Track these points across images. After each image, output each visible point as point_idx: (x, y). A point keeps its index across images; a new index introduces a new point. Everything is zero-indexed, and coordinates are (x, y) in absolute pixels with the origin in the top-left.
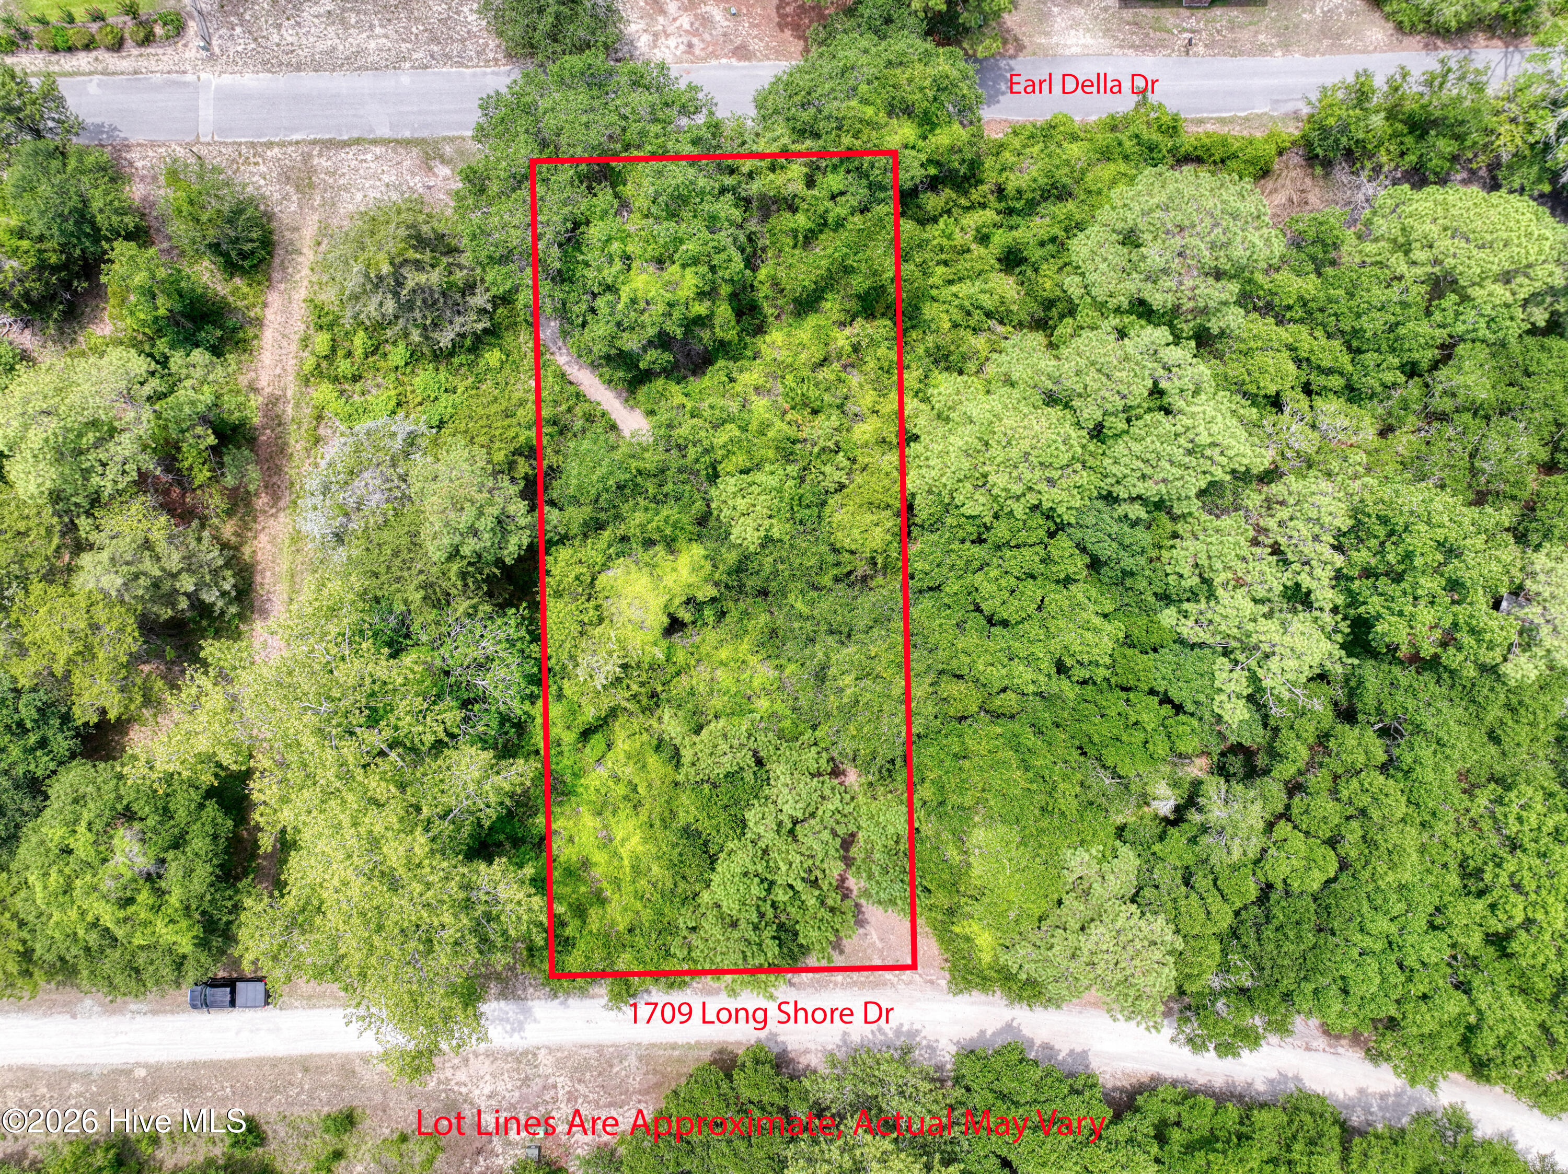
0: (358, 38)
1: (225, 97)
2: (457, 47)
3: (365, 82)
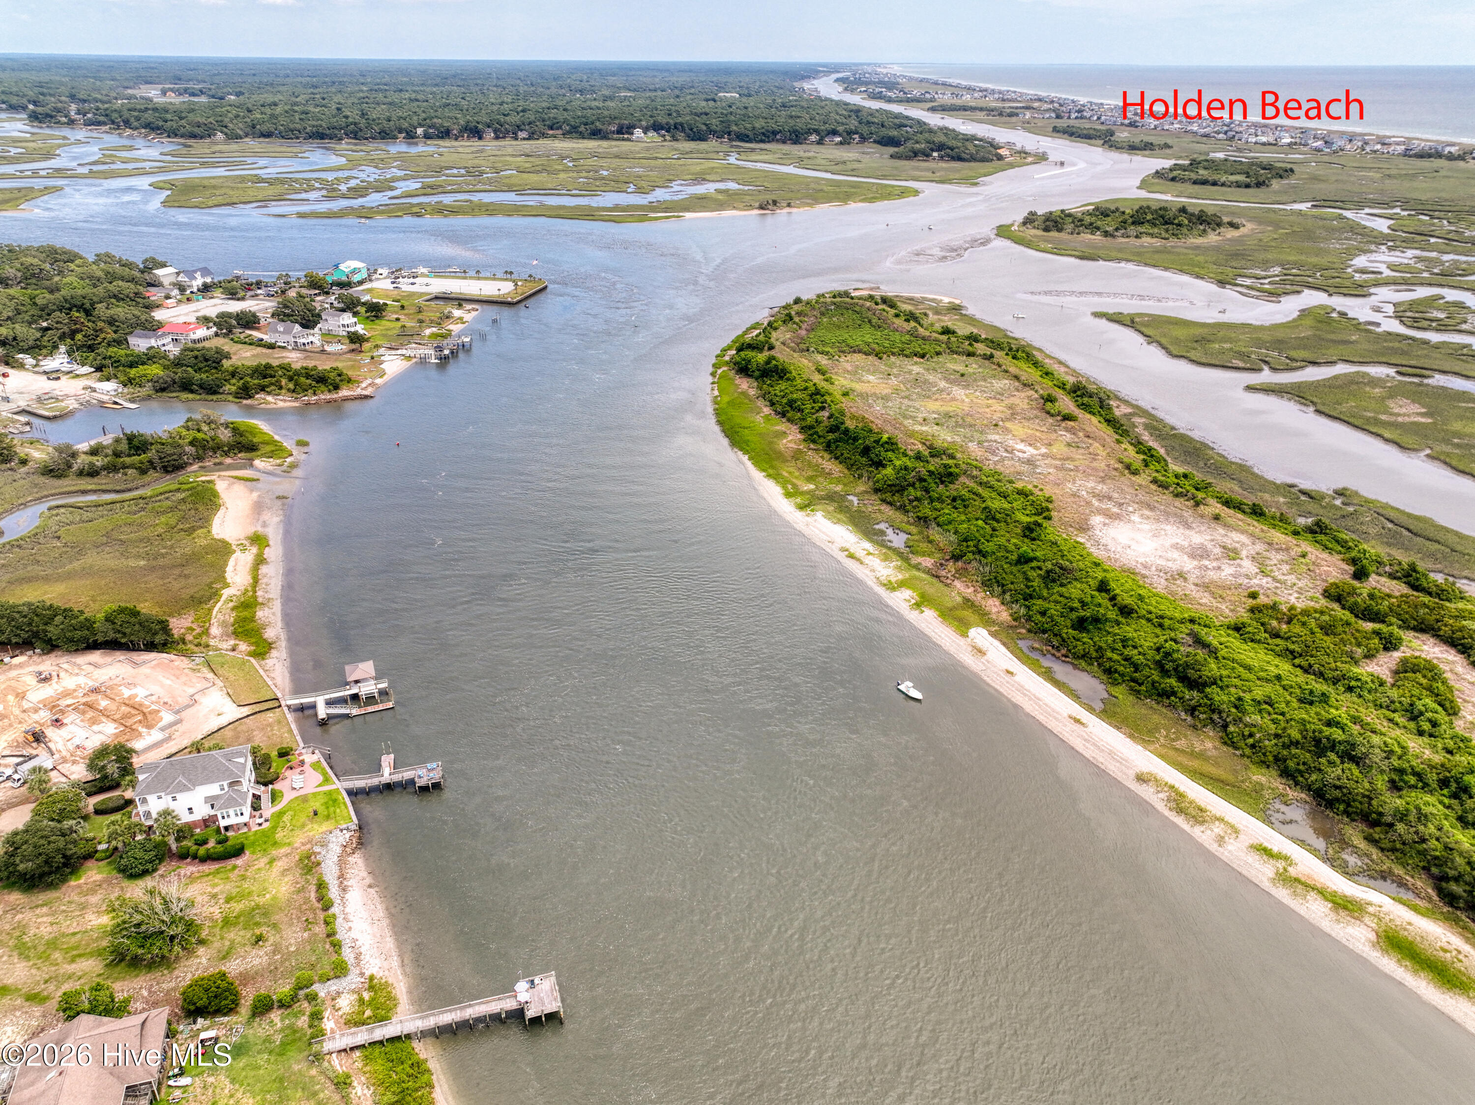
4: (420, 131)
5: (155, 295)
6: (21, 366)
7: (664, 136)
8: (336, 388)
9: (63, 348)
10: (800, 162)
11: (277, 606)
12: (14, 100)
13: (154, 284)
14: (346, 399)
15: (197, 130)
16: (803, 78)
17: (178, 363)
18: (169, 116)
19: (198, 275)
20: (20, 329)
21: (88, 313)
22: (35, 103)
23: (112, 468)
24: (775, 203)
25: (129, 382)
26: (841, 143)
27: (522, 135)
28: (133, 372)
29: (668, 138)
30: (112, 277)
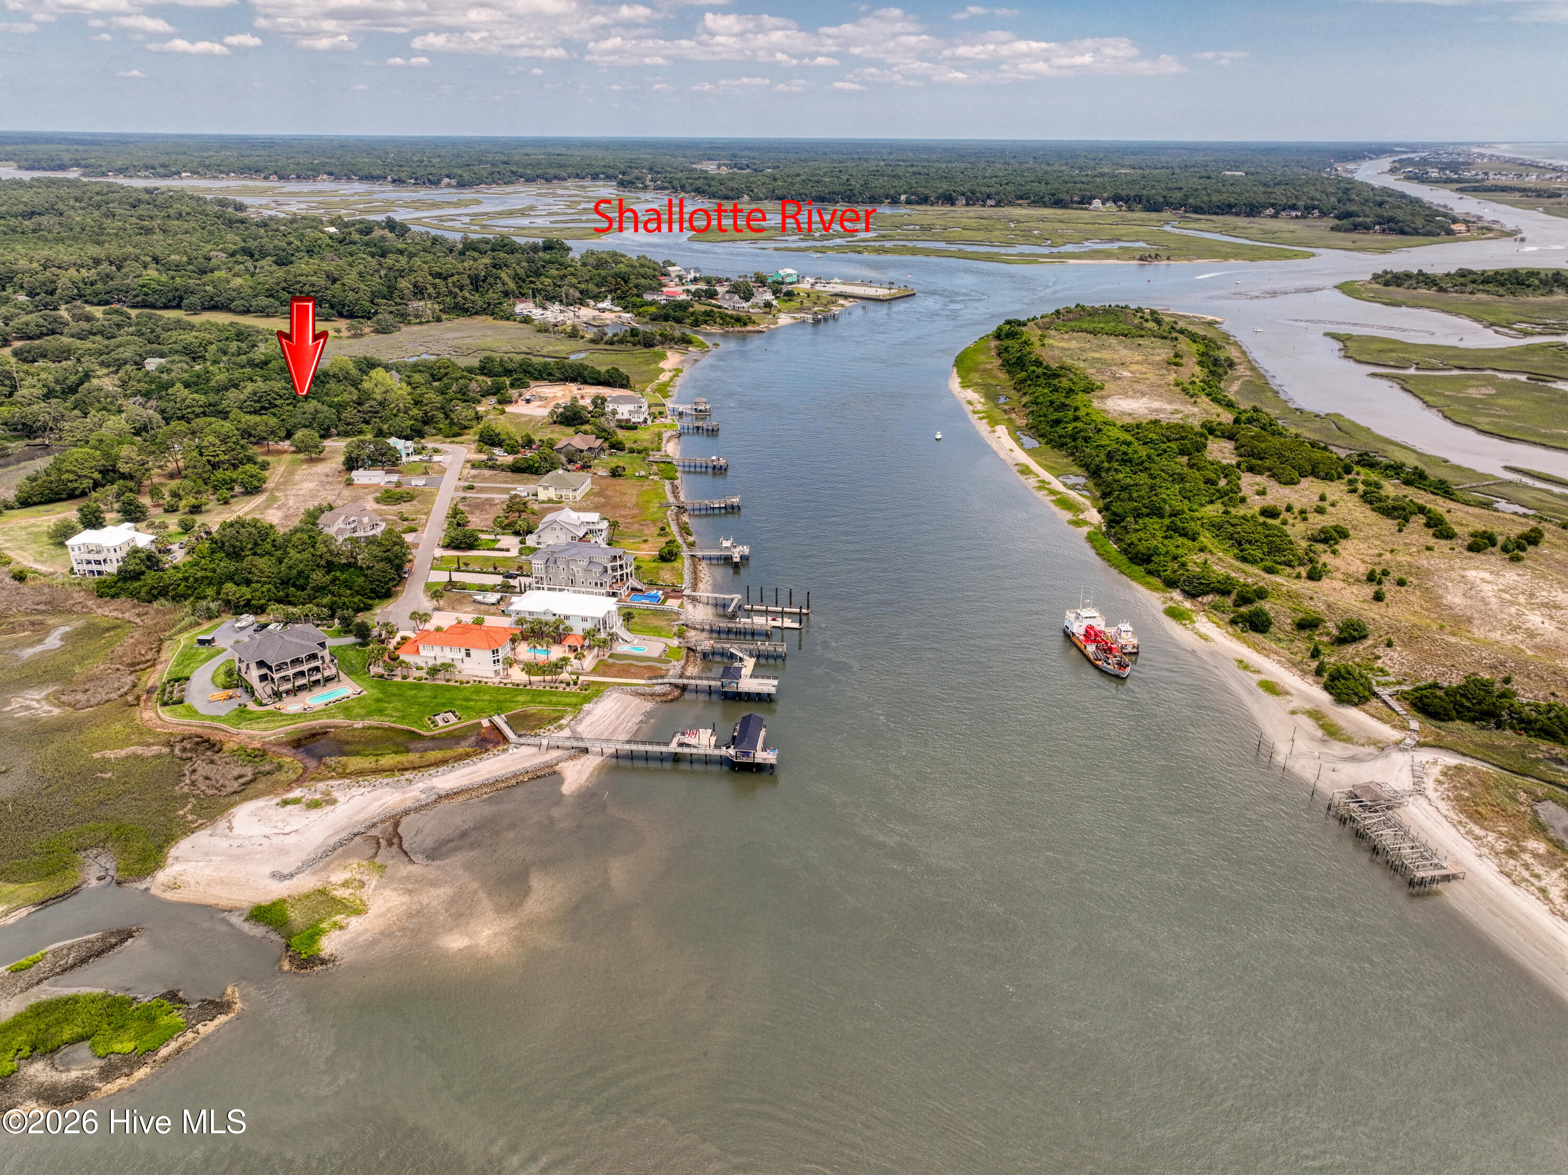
4: (903, 197)
5: (665, 280)
6: (588, 306)
7: (1120, 206)
8: (745, 324)
9: (609, 297)
11: (677, 389)
12: (610, 171)
13: (666, 274)
14: (749, 332)
15: (730, 194)
17: (664, 307)
18: (713, 183)
19: (692, 271)
20: (591, 286)
21: (626, 282)
22: (624, 174)
23: (621, 342)
24: (1156, 256)
25: (638, 314)
26: (1295, 217)
27: (989, 202)
28: (641, 310)
29: (1124, 208)
30: (642, 266)
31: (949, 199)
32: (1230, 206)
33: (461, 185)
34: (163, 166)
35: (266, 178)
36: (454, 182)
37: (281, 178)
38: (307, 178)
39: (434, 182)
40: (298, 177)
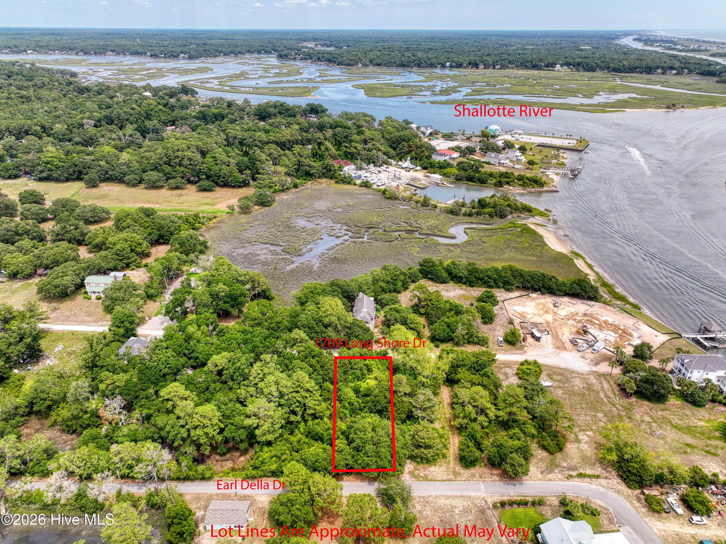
0: (447, 502)
1: (479, 490)
2: (422, 500)
3: (444, 493)
4: (448, 64)
6: (390, 164)
7: (572, 69)
8: (543, 185)
10: (662, 84)
14: (547, 192)
15: (351, 63)
16: (614, 39)
19: (429, 128)
24: (674, 105)
25: (444, 175)
26: (677, 74)
27: (497, 67)
28: (443, 171)
31: (475, 65)
32: (636, 68)
33: (191, 58)
34: (16, 46)
35: (77, 54)
36: (186, 56)
37: (85, 53)
38: (100, 53)
39: (174, 56)
40: (95, 53)
